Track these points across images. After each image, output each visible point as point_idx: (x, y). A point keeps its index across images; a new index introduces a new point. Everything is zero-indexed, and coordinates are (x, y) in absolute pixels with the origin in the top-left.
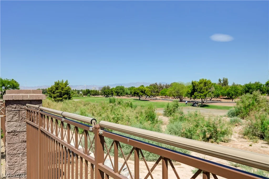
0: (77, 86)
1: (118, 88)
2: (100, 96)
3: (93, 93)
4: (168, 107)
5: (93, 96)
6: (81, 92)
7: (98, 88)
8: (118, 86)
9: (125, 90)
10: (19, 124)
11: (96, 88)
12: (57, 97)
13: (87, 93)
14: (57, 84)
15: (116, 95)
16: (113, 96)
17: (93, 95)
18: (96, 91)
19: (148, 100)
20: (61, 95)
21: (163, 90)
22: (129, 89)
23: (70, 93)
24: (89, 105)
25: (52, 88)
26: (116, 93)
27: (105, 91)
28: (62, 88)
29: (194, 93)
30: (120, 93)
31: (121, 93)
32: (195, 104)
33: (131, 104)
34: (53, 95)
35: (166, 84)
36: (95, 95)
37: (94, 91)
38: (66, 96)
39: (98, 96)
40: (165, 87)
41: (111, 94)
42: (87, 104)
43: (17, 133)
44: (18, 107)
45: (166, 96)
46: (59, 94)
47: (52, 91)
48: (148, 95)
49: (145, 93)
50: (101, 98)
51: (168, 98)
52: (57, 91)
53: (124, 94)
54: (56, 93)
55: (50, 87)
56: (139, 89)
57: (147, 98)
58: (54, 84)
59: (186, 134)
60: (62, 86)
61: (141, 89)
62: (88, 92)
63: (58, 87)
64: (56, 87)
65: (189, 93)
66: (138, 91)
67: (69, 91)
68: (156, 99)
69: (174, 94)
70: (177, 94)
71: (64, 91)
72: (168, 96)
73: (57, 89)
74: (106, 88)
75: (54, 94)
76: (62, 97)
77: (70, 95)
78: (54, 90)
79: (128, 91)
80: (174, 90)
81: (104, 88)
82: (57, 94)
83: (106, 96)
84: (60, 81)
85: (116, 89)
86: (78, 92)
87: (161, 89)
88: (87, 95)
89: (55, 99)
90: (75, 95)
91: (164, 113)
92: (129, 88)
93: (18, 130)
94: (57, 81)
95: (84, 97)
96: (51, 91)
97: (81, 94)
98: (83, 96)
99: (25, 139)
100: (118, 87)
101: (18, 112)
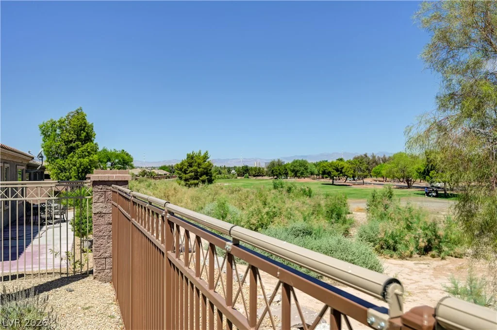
0: (229, 159)
1: (296, 164)
2: (266, 178)
3: (254, 173)
4: (374, 197)
5: (254, 178)
6: (233, 171)
7: (264, 164)
8: (296, 159)
9: (309, 167)
10: (105, 205)
11: (261, 164)
12: (190, 179)
13: (244, 173)
14: (191, 157)
15: (293, 176)
16: (289, 178)
17: (254, 176)
18: (259, 169)
19: (349, 185)
20: (197, 175)
21: (377, 167)
22: (316, 165)
23: (211, 173)
24: (240, 192)
25: (182, 164)
26: (293, 172)
27: (273, 169)
28: (199, 164)
29: (430, 173)
30: (300, 172)
31: (302, 172)
32: (431, 193)
33: (310, 192)
34: (184, 176)
35: (384, 156)
36: (257, 176)
37: (256, 168)
38: (204, 177)
39: (264, 178)
40: (382, 160)
41: (284, 174)
42: (236, 191)
43: (103, 215)
44: (104, 188)
45: (385, 177)
46: (193, 174)
47: (183, 170)
48: (349, 175)
49: (343, 173)
50: (268, 181)
51: (388, 181)
52: (191, 169)
53: (307, 174)
54: (189, 173)
55: (179, 163)
56: (331, 165)
57: (348, 181)
58: (186, 157)
59: (386, 241)
60: (199, 161)
61: (335, 165)
62: (246, 171)
63: (191, 163)
64: (188, 163)
65: (420, 172)
66: (330, 169)
67: (210, 170)
68: (363, 183)
69: (396, 175)
70: (402, 174)
71: (201, 169)
72: (387, 179)
73: (190, 165)
74: (275, 163)
75: (186, 174)
76: (199, 179)
77: (211, 176)
78: (186, 167)
79: (314, 169)
80: (398, 166)
81: (273, 164)
82: (191, 174)
83: (275, 177)
84: (196, 152)
85: (292, 165)
86: (229, 170)
87: (374, 164)
88: (243, 176)
89: (187, 182)
90: (223, 175)
91: (368, 208)
92: (317, 162)
93: (104, 212)
94: (190, 152)
95: (239, 180)
96: (181, 169)
97: (234, 175)
98: (237, 178)
99: (111, 222)
100: (297, 162)
101: (104, 193)
